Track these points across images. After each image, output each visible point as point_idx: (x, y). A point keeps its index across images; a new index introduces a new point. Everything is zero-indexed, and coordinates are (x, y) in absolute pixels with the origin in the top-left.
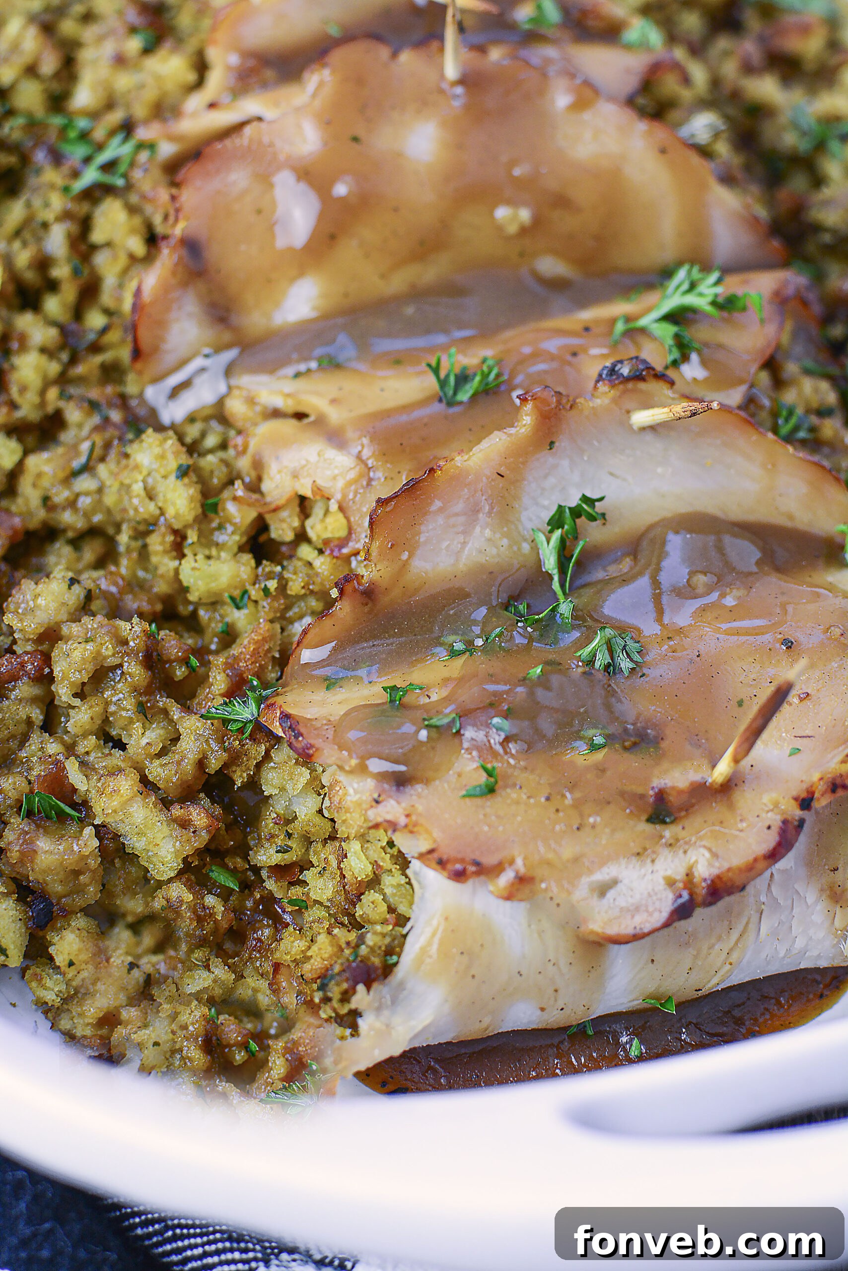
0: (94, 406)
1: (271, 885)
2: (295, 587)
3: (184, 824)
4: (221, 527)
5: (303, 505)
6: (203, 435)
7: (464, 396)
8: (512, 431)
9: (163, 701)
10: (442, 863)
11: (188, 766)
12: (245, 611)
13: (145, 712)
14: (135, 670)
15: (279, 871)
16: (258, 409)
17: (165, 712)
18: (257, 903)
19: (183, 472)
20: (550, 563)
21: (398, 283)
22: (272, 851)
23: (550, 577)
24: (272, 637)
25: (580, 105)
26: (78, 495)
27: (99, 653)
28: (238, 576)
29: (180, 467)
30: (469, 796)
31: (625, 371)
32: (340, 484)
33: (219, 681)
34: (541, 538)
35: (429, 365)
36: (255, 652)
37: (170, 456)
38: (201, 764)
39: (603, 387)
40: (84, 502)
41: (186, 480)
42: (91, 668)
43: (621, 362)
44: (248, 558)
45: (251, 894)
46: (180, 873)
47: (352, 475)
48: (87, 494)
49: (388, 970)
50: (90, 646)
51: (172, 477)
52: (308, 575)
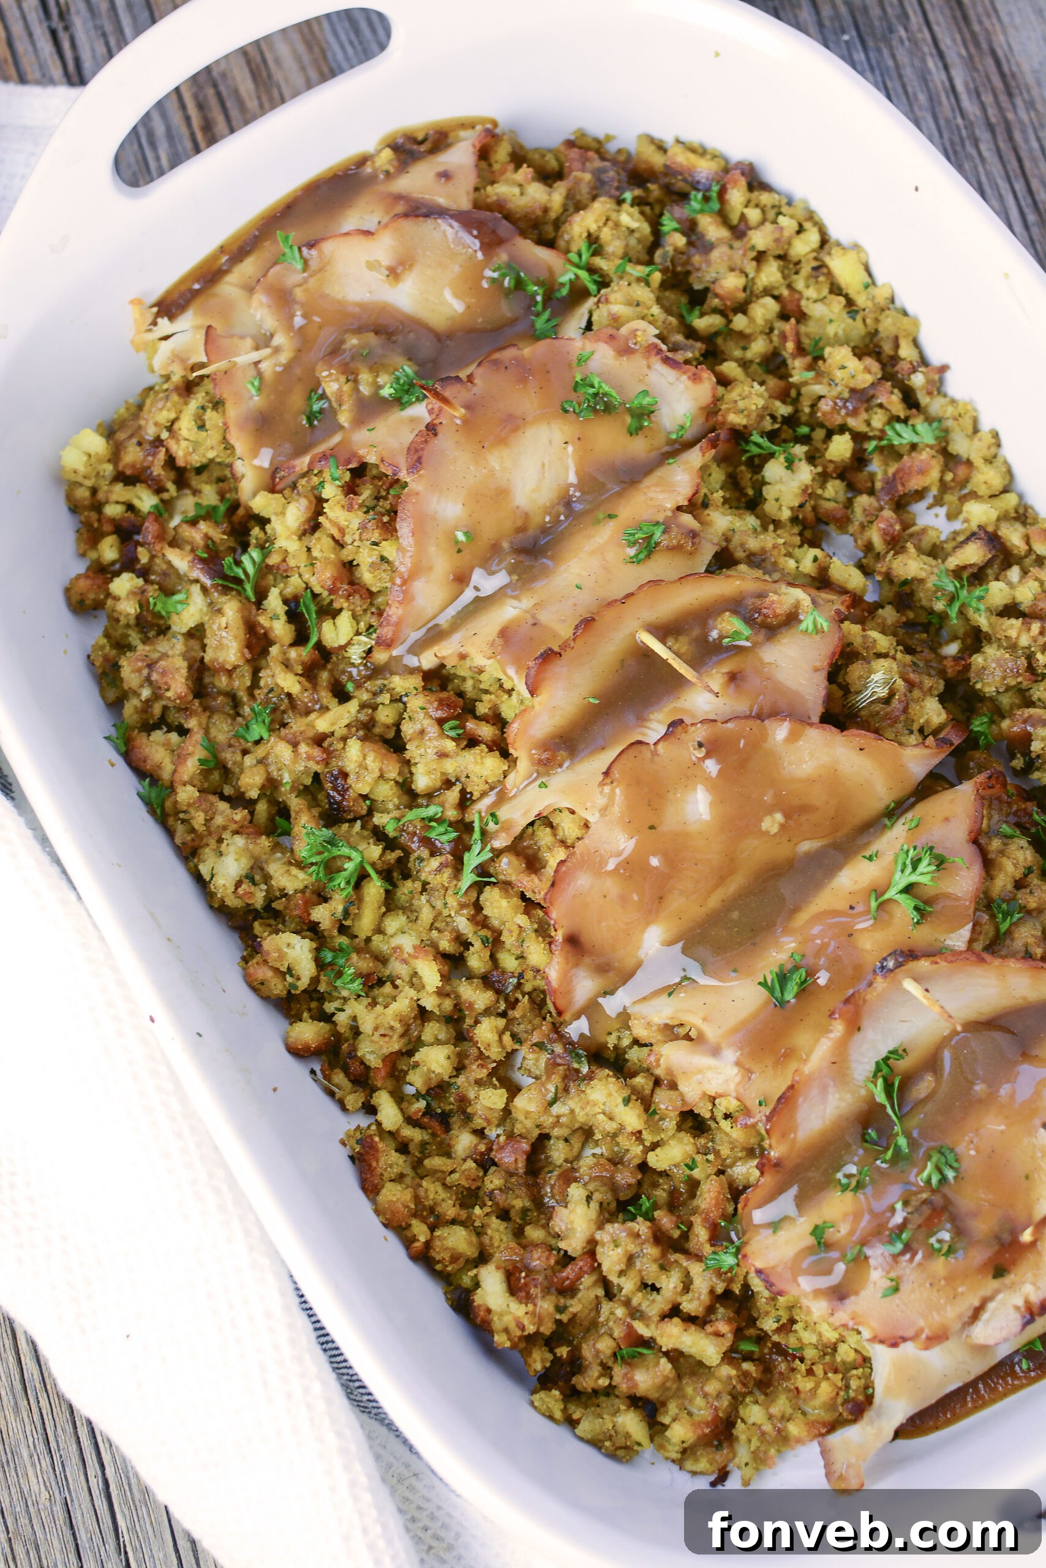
0: (540, 1046)
1: (776, 1338)
2: (725, 1151)
3: (718, 1334)
4: (662, 1119)
5: (713, 1100)
6: (619, 1038)
7: (789, 996)
8: (832, 1035)
9: (673, 1257)
10: (882, 1342)
11: (705, 1298)
12: (696, 1170)
13: (663, 1268)
14: (652, 1251)
15: (778, 1330)
16: (655, 1028)
17: (676, 1261)
18: (771, 1349)
19: (627, 1101)
20: (881, 1098)
21: (714, 902)
22: (770, 1321)
23: (884, 1107)
24: (721, 1185)
25: (793, 737)
26: (558, 1117)
27: (626, 1251)
28: (686, 1152)
29: (624, 1100)
30: (885, 1296)
31: (891, 964)
32: (732, 1086)
33: (701, 1234)
34: (871, 1086)
35: (760, 983)
36: (717, 1204)
37: (616, 1095)
38: (712, 1291)
39: (879, 979)
40: (563, 1120)
41: (631, 1104)
42: (625, 1260)
43: (885, 959)
44: (687, 1138)
45: (765, 1345)
46: (723, 1359)
47: (738, 1079)
48: (564, 1115)
49: (869, 1399)
50: (619, 1250)
51: (622, 1105)
52: (731, 1143)
